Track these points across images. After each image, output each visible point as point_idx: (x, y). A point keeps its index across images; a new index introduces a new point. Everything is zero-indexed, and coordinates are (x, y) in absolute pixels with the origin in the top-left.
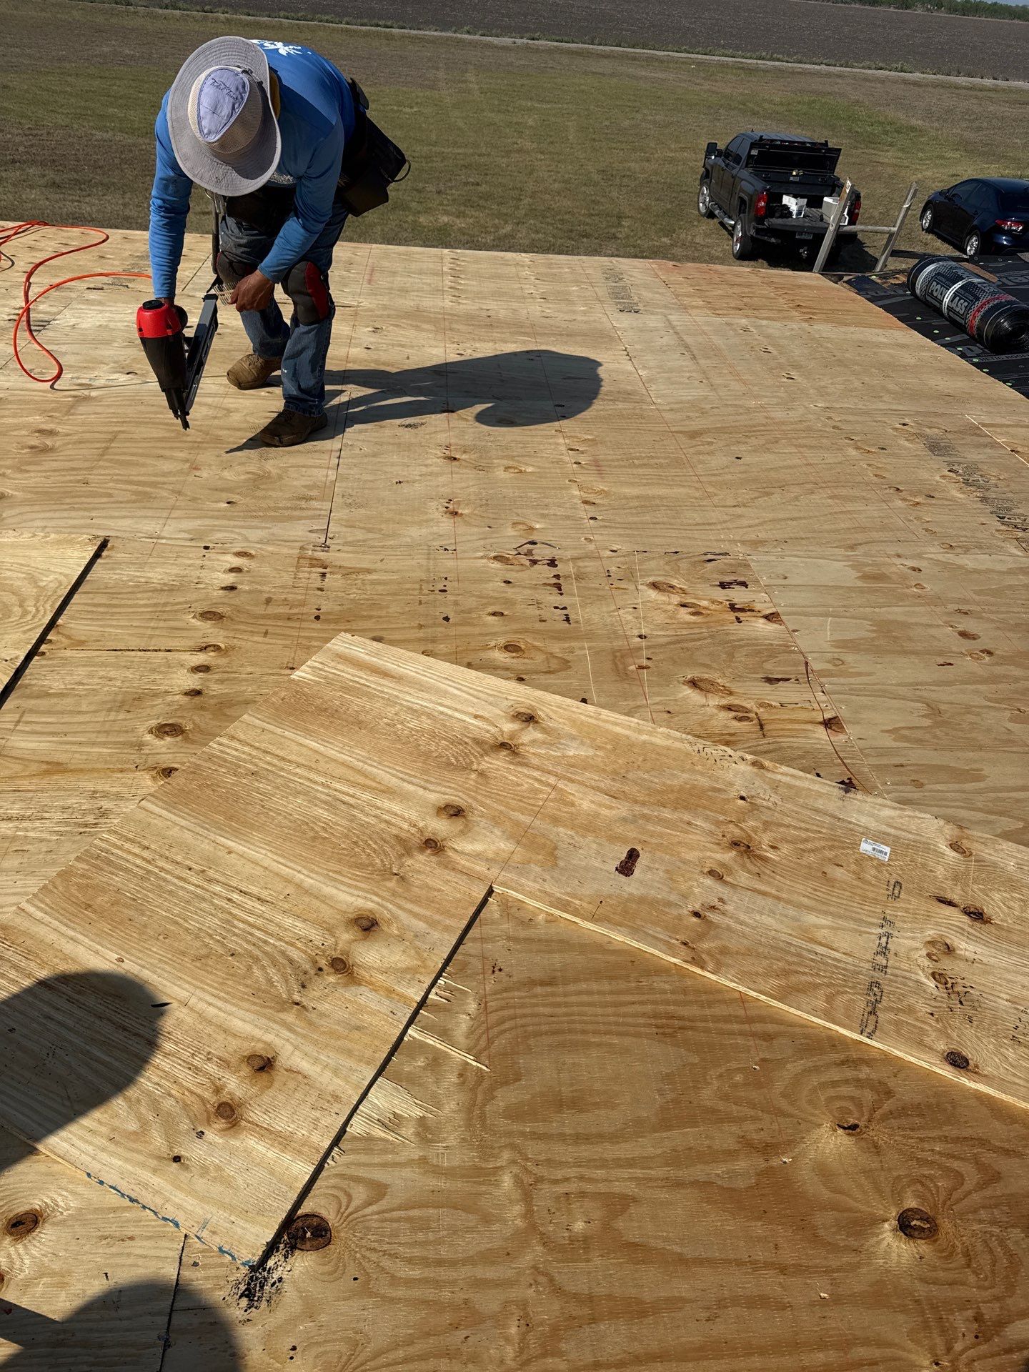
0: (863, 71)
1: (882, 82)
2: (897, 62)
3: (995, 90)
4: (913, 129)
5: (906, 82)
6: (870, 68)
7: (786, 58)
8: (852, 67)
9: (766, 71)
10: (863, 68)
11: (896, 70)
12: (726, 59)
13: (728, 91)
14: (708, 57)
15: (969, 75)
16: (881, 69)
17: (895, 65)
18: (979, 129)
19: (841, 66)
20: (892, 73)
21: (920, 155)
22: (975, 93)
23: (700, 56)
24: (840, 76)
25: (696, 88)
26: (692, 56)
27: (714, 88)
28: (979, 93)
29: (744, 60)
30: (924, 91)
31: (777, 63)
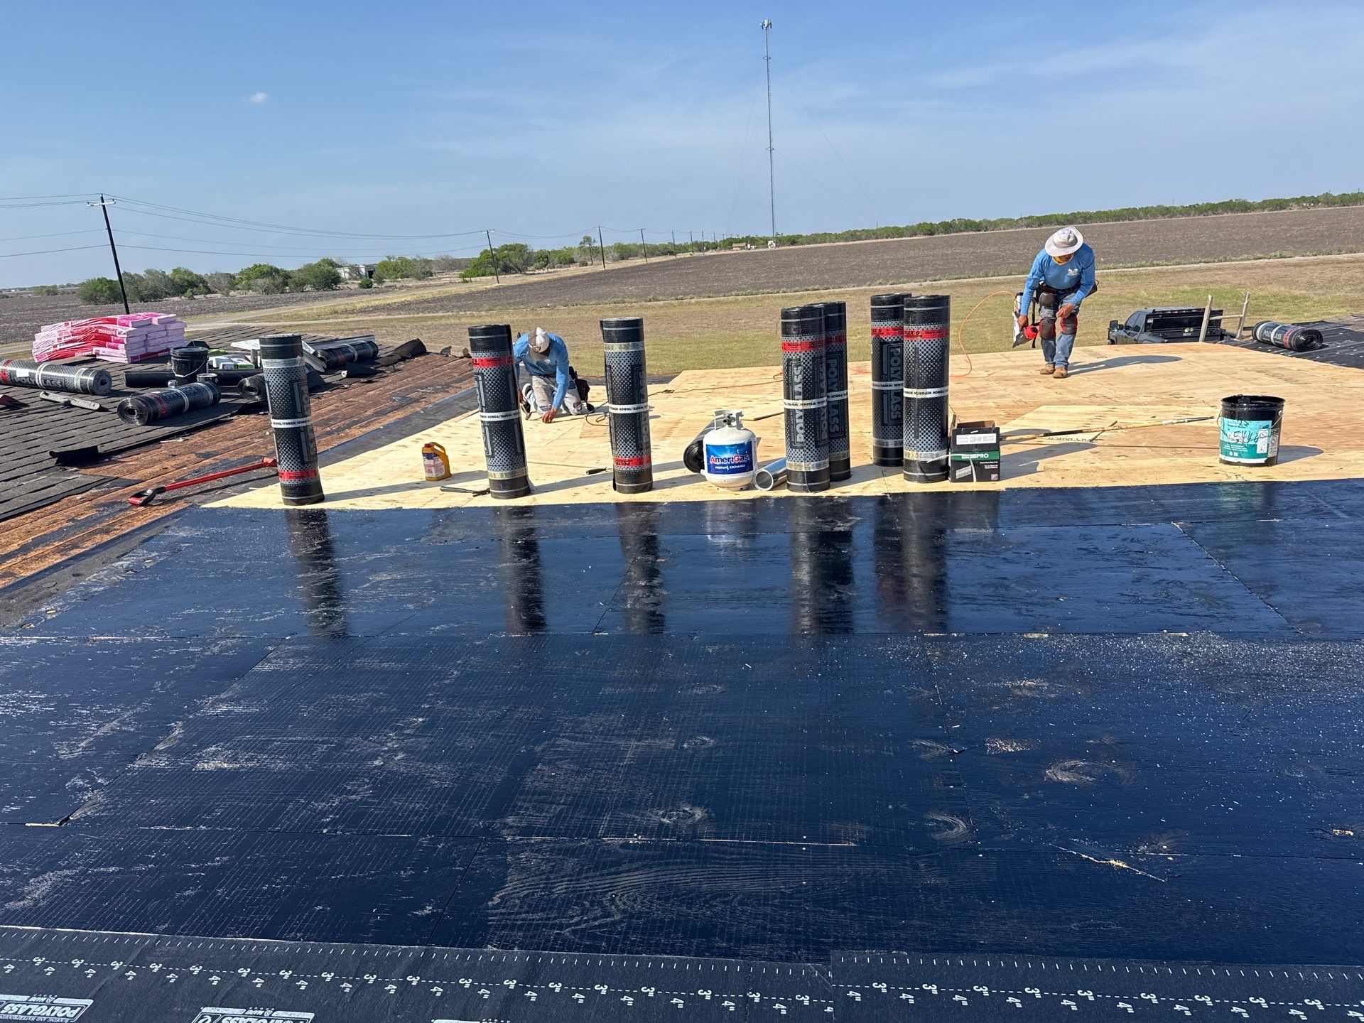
4: (1296, 298)
5: (1285, 265)
30: (1306, 270)
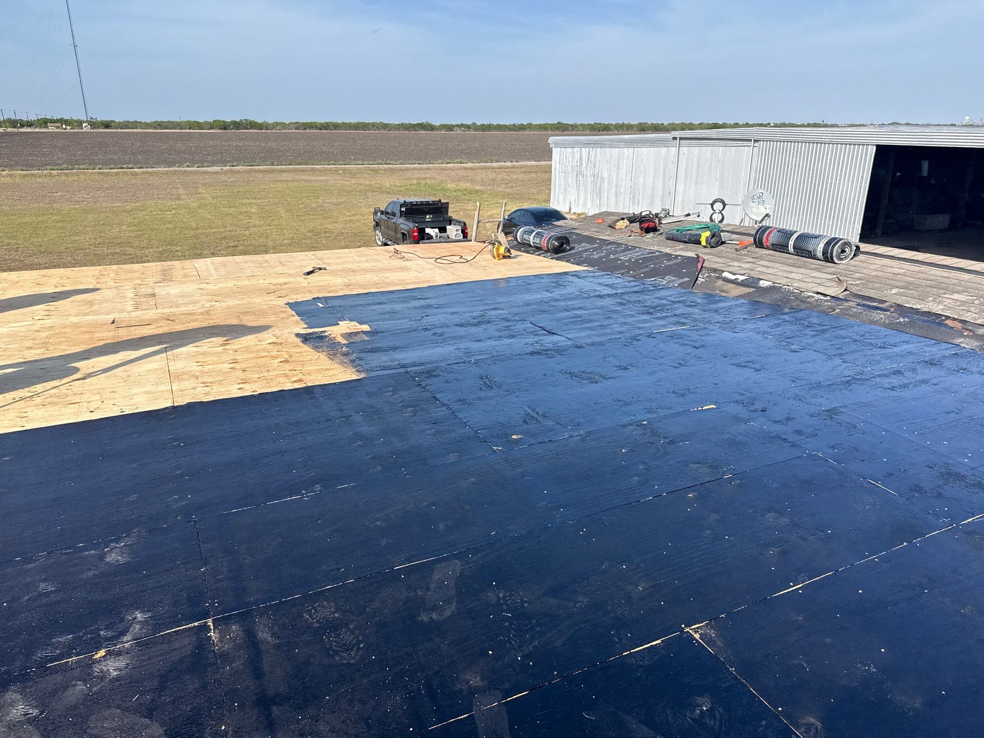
0: (440, 165)
1: (453, 170)
2: (456, 158)
3: (513, 167)
4: (477, 191)
6: (443, 163)
7: (394, 162)
8: (433, 164)
9: (386, 170)
10: (439, 163)
11: (458, 163)
12: (359, 166)
13: (367, 182)
14: (348, 166)
15: (497, 162)
16: (449, 163)
17: (456, 161)
18: (512, 187)
19: (427, 164)
20: (456, 165)
21: (486, 203)
22: (504, 170)
23: (343, 166)
24: (428, 169)
25: (348, 183)
26: (338, 166)
27: (358, 182)
28: (506, 170)
29: (370, 166)
30: (477, 172)
31: (390, 166)
